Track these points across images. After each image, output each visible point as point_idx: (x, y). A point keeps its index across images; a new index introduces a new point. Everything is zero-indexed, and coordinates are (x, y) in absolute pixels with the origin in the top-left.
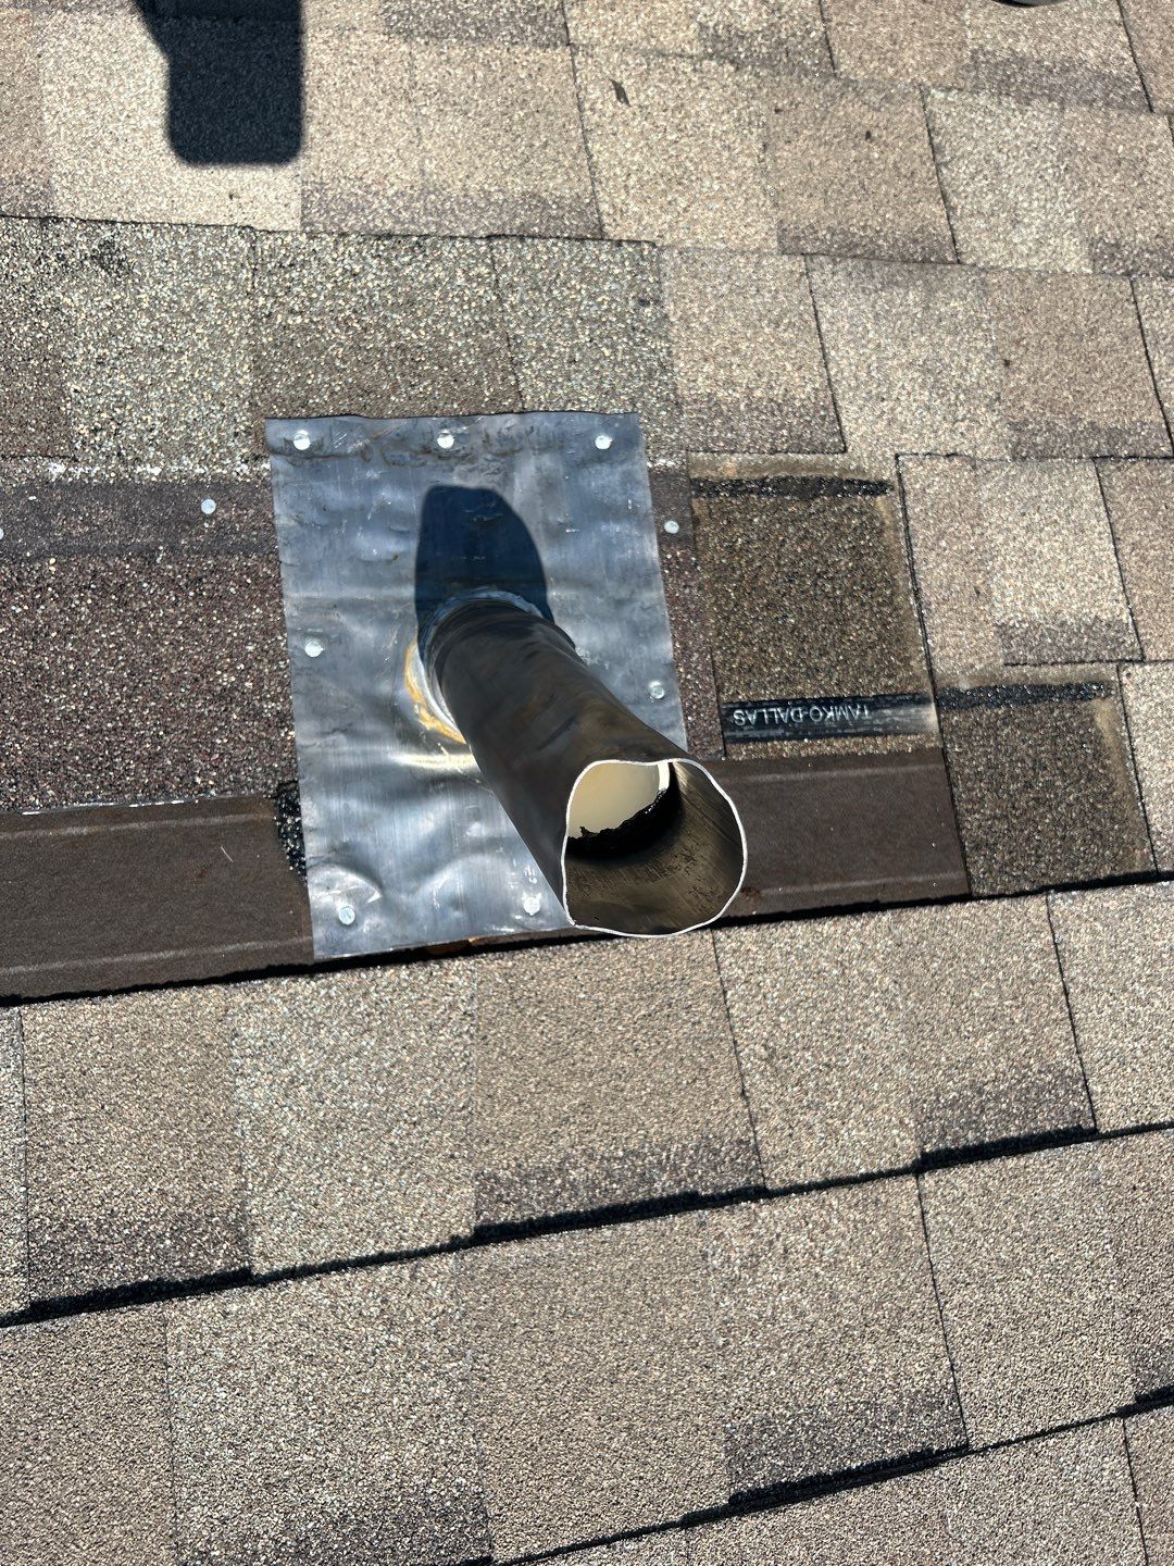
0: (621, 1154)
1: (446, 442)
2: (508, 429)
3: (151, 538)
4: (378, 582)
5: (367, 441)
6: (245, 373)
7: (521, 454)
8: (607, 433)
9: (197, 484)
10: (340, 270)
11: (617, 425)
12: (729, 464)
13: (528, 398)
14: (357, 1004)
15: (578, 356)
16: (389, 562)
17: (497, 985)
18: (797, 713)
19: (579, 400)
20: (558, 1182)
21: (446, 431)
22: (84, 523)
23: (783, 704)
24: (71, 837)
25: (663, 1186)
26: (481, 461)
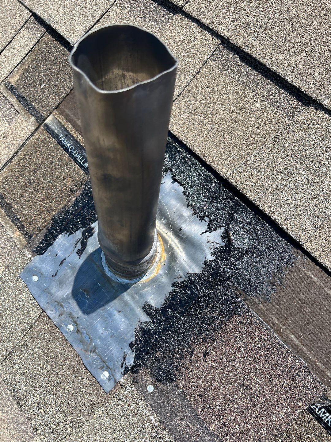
0: (247, 88)
1: (71, 327)
2: (52, 311)
3: (176, 399)
4: (132, 310)
5: (89, 353)
6: (97, 414)
7: (57, 300)
8: (32, 280)
9: (146, 399)
10: (40, 410)
11: (27, 279)
12: (16, 236)
13: (38, 313)
14: (271, 200)
15: (15, 309)
16: (123, 312)
17: (228, 165)
18: (75, 154)
19: (28, 297)
20: (272, 97)
21: (68, 330)
22: (189, 428)
23: (75, 160)
24: (298, 339)
25: (246, 69)
26: (68, 311)
